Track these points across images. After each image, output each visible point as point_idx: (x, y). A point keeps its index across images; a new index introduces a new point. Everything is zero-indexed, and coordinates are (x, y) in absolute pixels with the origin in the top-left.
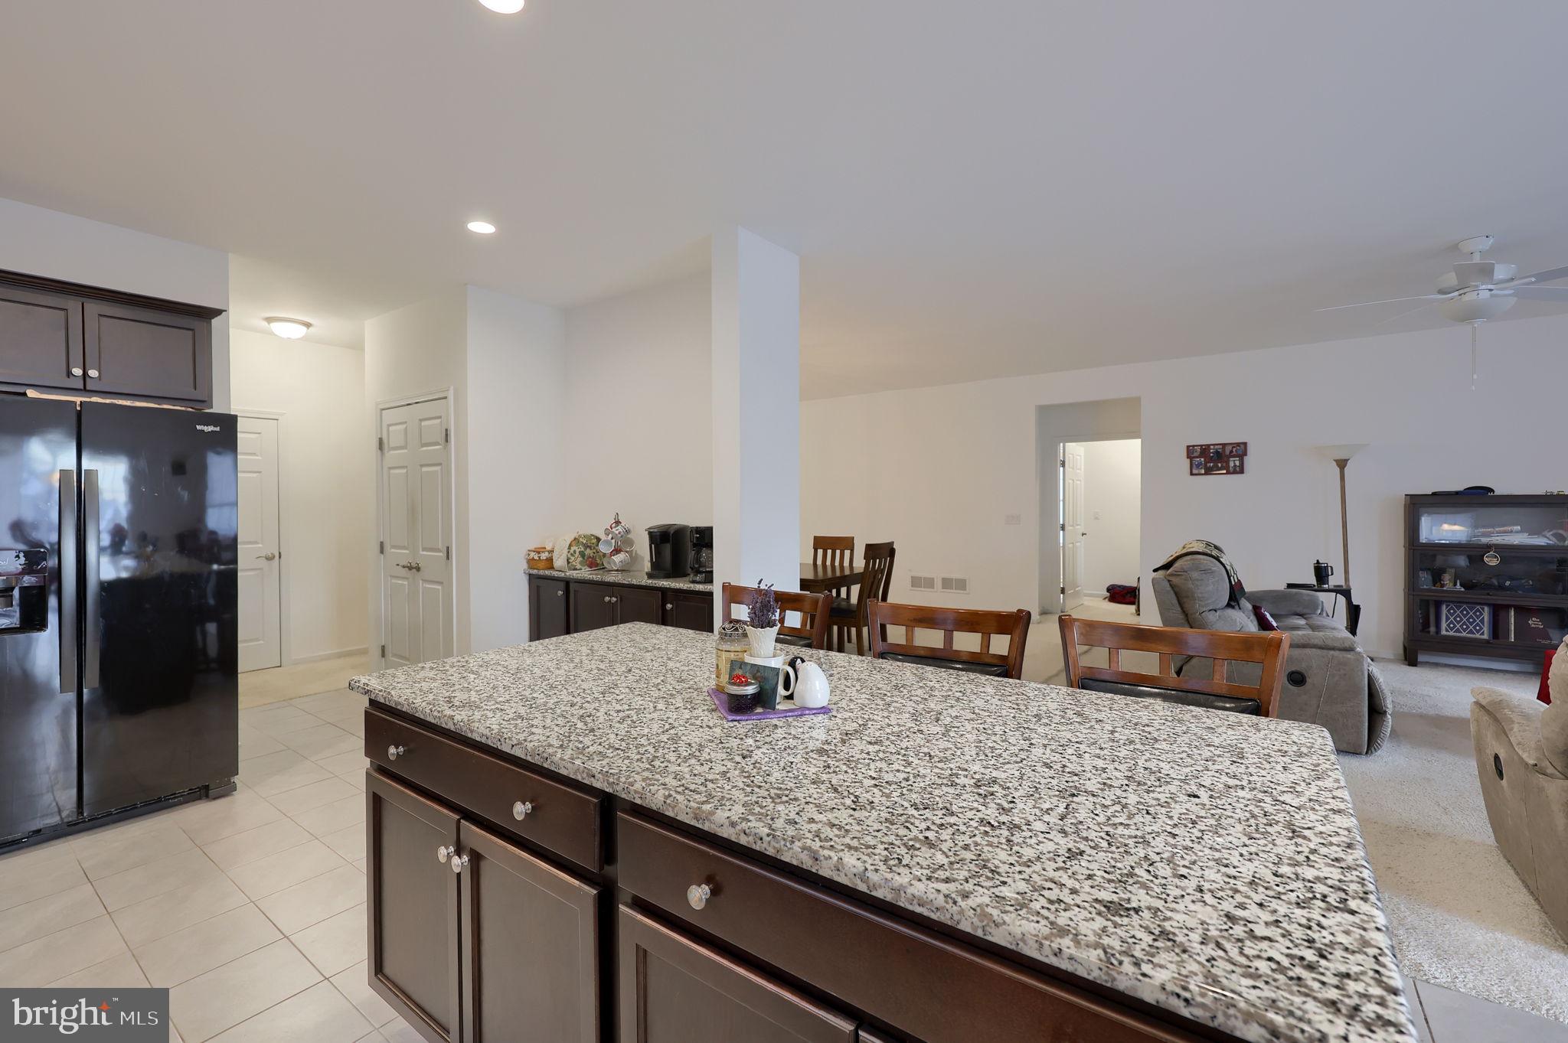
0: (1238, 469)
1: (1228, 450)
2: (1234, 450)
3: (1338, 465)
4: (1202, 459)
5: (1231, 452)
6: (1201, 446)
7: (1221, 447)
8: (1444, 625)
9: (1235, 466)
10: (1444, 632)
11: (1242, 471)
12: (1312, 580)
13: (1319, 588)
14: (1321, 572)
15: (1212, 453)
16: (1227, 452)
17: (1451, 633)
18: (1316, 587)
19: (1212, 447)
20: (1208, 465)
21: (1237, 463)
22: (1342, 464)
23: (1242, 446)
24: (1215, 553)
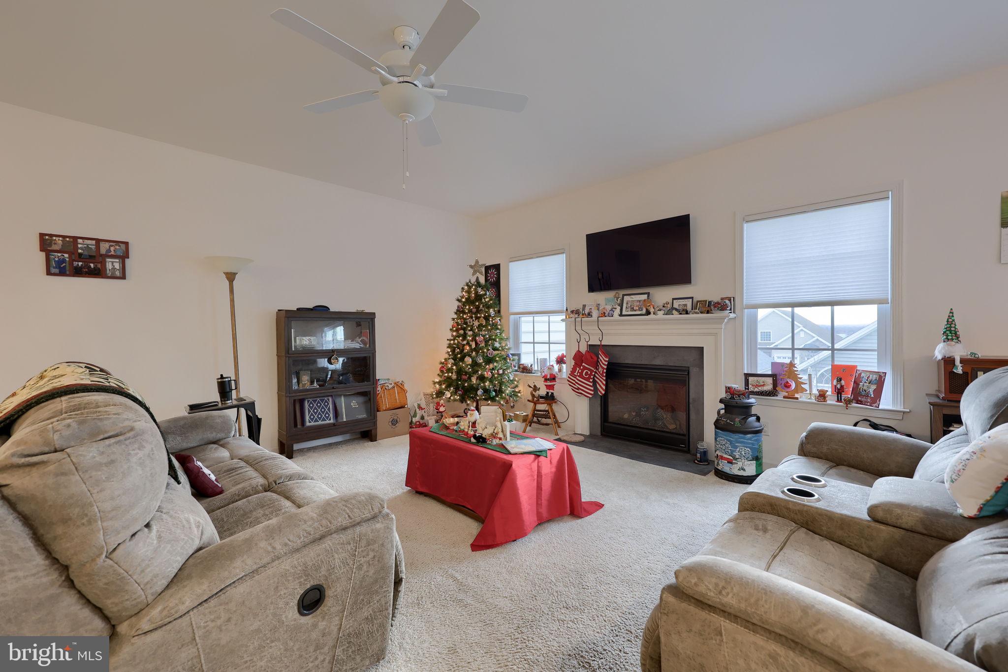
0: (118, 274)
1: (104, 248)
2: (112, 249)
3: (228, 278)
4: (66, 255)
5: (109, 251)
6: (64, 237)
7: (94, 242)
8: (307, 418)
9: (114, 269)
10: (308, 424)
11: (123, 277)
12: (215, 397)
13: (224, 406)
14: (224, 388)
15: (81, 248)
16: (103, 251)
17: (313, 424)
18: (220, 405)
19: (80, 241)
20: (75, 264)
21: (117, 266)
22: (231, 277)
23: (123, 246)
24: (96, 379)
